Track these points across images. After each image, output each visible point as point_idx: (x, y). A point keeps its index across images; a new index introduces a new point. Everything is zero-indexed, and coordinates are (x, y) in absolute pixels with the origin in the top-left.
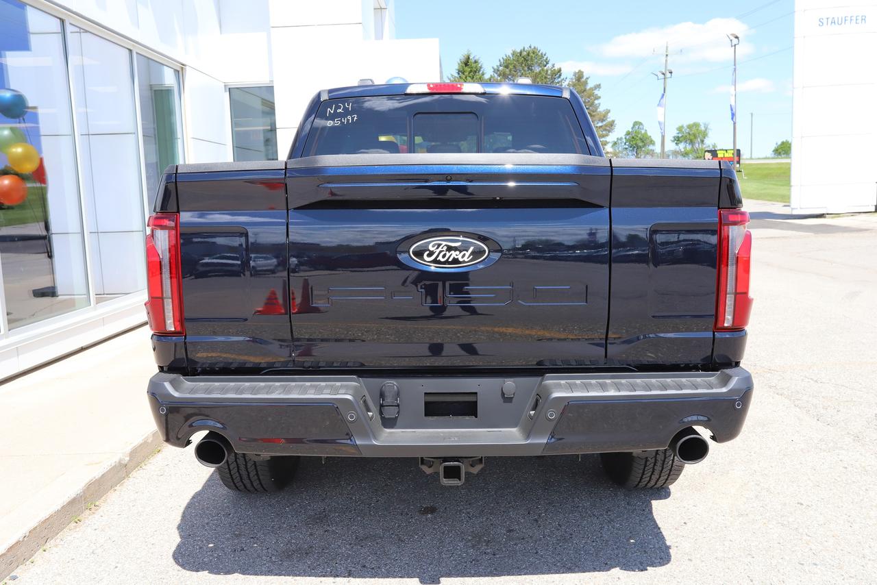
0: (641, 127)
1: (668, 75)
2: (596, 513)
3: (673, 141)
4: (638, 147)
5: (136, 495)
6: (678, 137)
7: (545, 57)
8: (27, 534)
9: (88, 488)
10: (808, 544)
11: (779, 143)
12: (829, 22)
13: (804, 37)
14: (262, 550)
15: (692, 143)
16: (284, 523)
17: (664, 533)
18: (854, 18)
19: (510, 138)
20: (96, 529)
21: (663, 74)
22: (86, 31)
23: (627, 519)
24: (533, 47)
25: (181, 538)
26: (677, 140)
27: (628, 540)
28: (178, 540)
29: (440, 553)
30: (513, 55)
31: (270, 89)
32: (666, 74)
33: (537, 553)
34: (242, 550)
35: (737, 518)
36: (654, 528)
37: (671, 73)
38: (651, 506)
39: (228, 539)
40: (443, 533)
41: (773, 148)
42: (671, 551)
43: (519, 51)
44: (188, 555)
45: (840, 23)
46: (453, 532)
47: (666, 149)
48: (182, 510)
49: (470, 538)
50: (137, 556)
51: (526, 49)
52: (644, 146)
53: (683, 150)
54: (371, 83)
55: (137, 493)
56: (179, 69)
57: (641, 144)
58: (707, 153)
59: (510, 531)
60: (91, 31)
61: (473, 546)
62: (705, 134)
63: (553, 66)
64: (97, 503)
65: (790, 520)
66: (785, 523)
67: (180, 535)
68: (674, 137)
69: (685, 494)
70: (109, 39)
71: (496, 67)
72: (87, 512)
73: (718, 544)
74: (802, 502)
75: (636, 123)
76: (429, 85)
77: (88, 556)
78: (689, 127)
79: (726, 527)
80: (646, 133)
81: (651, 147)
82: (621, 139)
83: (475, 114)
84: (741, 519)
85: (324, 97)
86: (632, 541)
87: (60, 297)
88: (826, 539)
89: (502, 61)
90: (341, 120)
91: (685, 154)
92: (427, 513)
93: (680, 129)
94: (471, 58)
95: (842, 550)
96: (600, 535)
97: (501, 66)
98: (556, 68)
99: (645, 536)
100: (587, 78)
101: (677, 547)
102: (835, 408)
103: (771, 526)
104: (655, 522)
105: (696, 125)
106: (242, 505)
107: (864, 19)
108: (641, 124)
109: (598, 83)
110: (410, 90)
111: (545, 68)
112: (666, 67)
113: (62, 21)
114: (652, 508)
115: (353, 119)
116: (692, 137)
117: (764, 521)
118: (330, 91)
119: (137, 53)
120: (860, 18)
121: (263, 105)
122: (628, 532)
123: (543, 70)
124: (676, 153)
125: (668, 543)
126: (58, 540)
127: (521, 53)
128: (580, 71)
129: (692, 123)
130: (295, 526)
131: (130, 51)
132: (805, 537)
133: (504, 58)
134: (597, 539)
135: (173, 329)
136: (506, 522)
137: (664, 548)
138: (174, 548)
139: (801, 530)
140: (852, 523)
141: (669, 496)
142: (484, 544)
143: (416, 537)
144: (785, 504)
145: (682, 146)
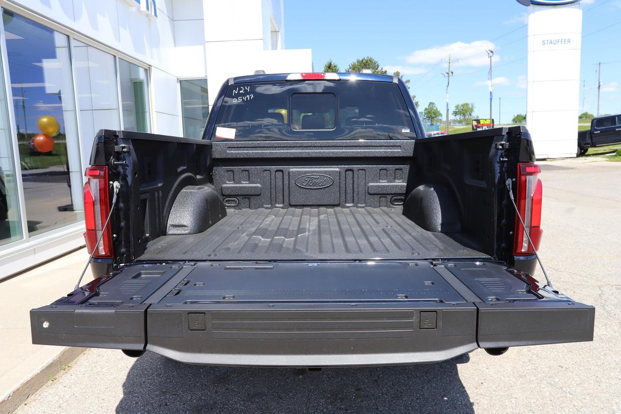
0: (434, 105)
1: (451, 74)
2: (418, 374)
3: (453, 114)
4: (433, 118)
5: (98, 357)
6: (456, 112)
7: (377, 63)
8: (11, 395)
9: (63, 354)
10: (571, 401)
11: (516, 115)
12: (549, 43)
13: (534, 51)
14: (180, 405)
15: (464, 115)
16: (198, 383)
17: (468, 392)
18: (563, 41)
19: (357, 111)
20: (65, 387)
21: (448, 74)
22: (90, 46)
23: (440, 379)
24: (369, 58)
25: (124, 394)
26: (455, 113)
27: (443, 398)
28: (121, 396)
29: (308, 408)
30: (358, 62)
31: (205, 81)
32: (450, 74)
33: (377, 408)
34: (166, 405)
35: (517, 378)
36: (460, 387)
37: (452, 73)
38: (457, 368)
39: (157, 396)
40: (310, 391)
41: (512, 119)
42: (474, 407)
43: (361, 60)
44: (127, 409)
45: (555, 43)
46: (317, 390)
47: (450, 118)
48: (128, 370)
49: (329, 395)
50: (91, 410)
51: (365, 59)
52: (436, 117)
53: (459, 119)
54: (263, 73)
55: (99, 356)
56: (147, 68)
57: (433, 116)
58: (474, 121)
59: (358, 390)
60: (92, 45)
61: (331, 403)
62: (472, 110)
63: (382, 69)
64: (70, 365)
65: (556, 380)
66: (553, 383)
67: (124, 392)
68: (454, 112)
69: (480, 359)
70: (101, 49)
71: (347, 69)
72: (62, 372)
73: (507, 401)
74: (562, 365)
75: (431, 104)
76: (302, 74)
77: (56, 409)
78: (463, 106)
79: (511, 387)
80: (437, 109)
81: (440, 118)
82: (422, 113)
83: (333, 94)
84: (521, 379)
85: (231, 83)
86: (445, 398)
87: (75, 212)
88: (583, 397)
89: (351, 65)
90: (242, 98)
91: (460, 122)
92: (299, 375)
93: (457, 107)
94: (332, 64)
95: (597, 406)
96: (422, 393)
97: (350, 68)
98: (384, 70)
99: (454, 394)
100: (402, 76)
101: (478, 404)
102: (572, 290)
103: (543, 386)
104: (461, 382)
105: (467, 105)
106: (170, 367)
107: (569, 41)
108: (433, 103)
109: (408, 79)
110: (289, 78)
111: (377, 70)
112: (449, 70)
113: (68, 37)
114: (457, 370)
115: (250, 97)
116: (464, 112)
117: (538, 381)
118: (235, 79)
119: (119, 58)
120: (567, 40)
121: (202, 91)
122: (442, 391)
123: (375, 71)
124: (455, 121)
125: (472, 401)
126: (37, 395)
127: (362, 61)
128: (397, 72)
129: (464, 103)
130: (206, 385)
131: (115, 56)
132: (568, 395)
133: (353, 64)
134: (420, 397)
135: (104, 253)
136: (354, 382)
137: (468, 404)
138: (117, 404)
139: (565, 389)
140: (600, 383)
141: (469, 360)
142: (339, 401)
143: (291, 394)
144: (550, 367)
145: (458, 117)
